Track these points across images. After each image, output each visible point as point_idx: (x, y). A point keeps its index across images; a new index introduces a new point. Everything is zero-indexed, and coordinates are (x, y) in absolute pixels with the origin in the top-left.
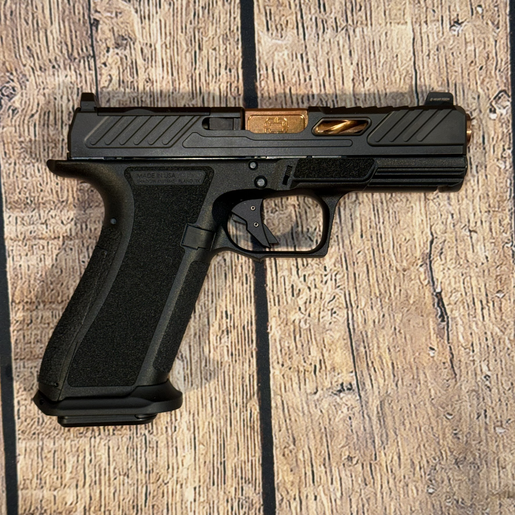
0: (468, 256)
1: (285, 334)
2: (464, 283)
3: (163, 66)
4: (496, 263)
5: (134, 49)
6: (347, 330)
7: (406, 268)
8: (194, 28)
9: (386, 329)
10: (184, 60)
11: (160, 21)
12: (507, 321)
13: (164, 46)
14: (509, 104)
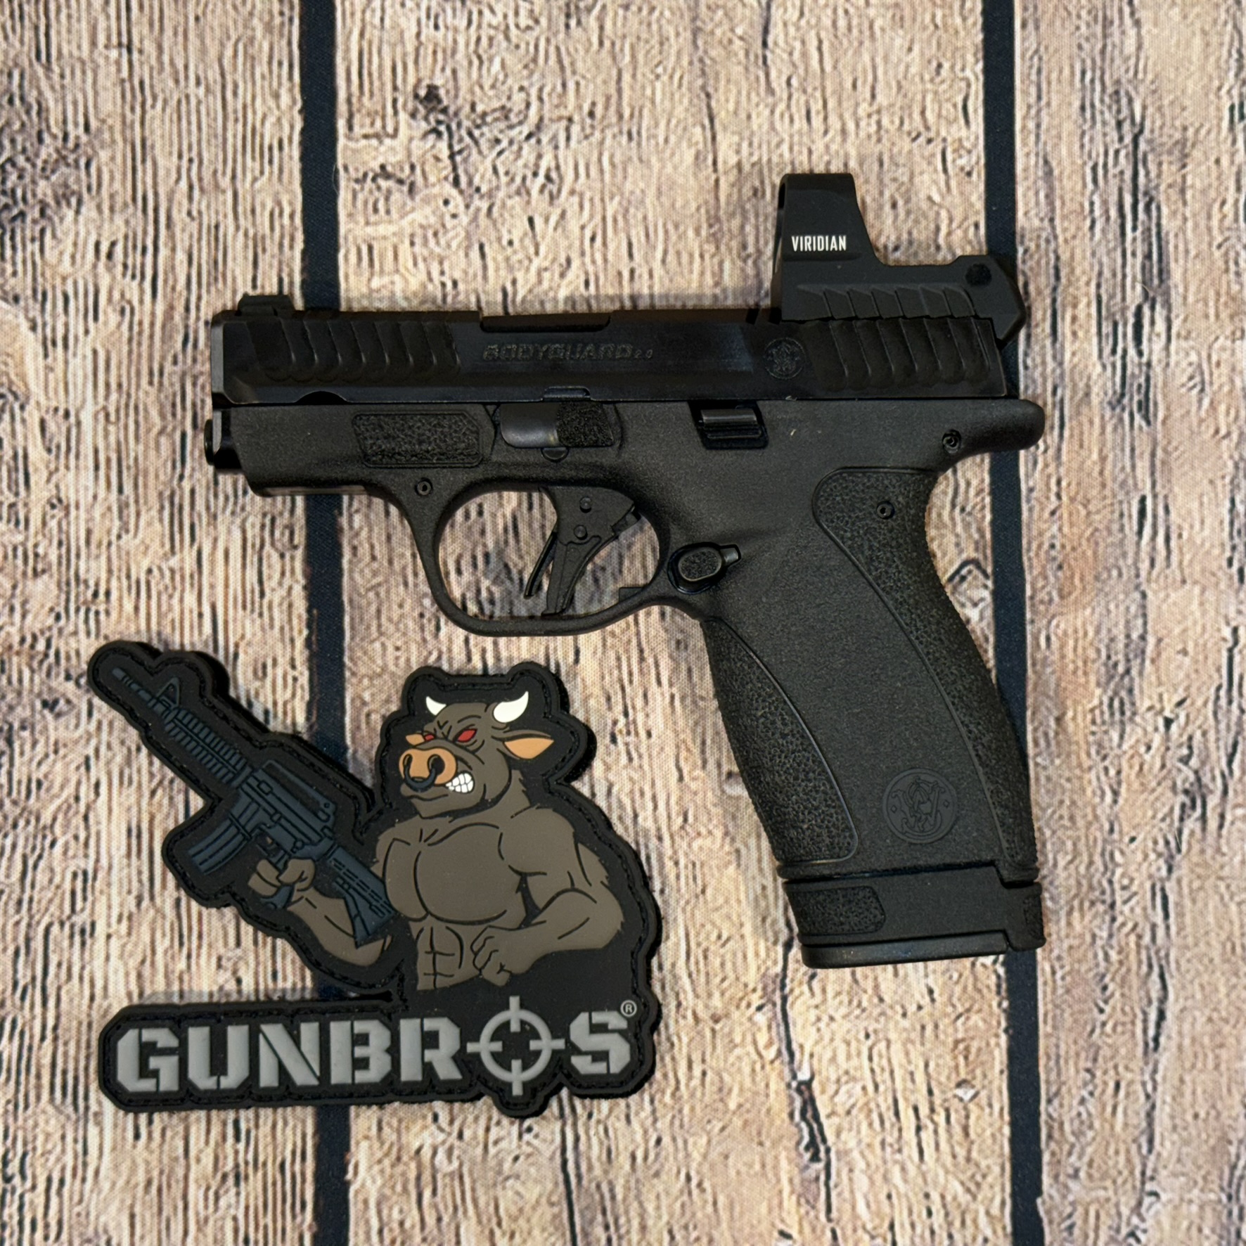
0: (883, 987)
1: (393, 1188)
2: (870, 1059)
3: (97, 468)
4: (954, 1006)
5: (23, 421)
6: (561, 1177)
7: (719, 1012)
8: (184, 375)
9: (664, 1177)
10: (152, 453)
11: (95, 352)
12: (983, 1164)
13: (101, 416)
14: (986, 594)
